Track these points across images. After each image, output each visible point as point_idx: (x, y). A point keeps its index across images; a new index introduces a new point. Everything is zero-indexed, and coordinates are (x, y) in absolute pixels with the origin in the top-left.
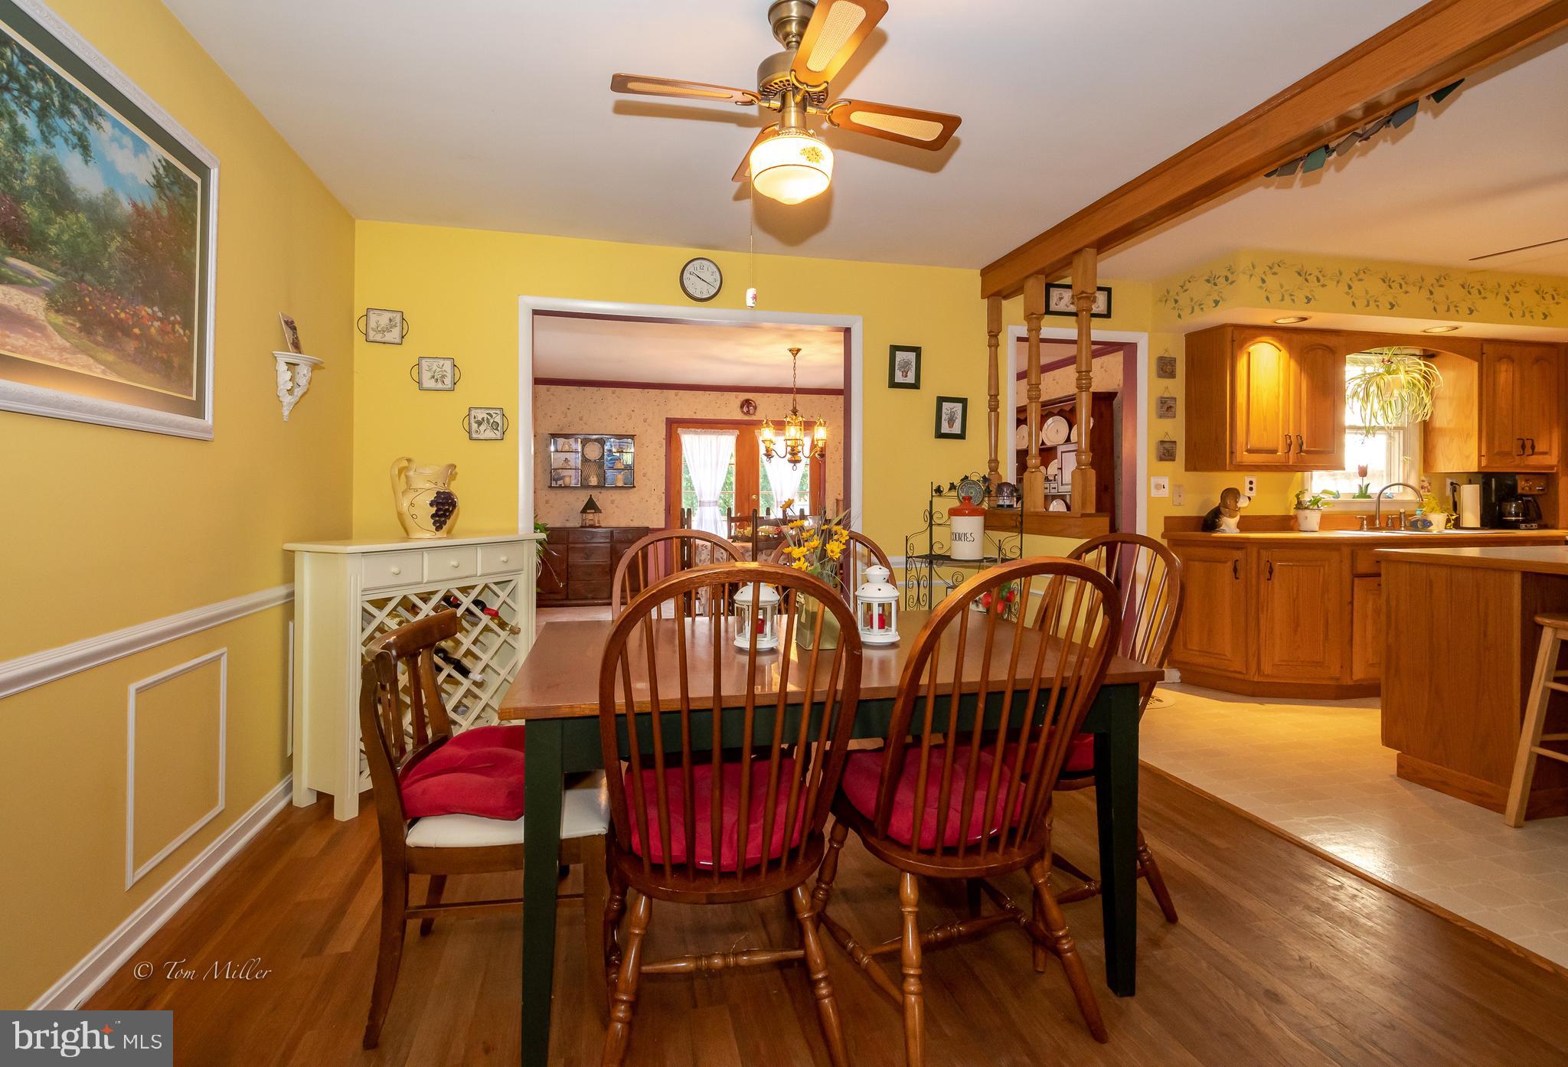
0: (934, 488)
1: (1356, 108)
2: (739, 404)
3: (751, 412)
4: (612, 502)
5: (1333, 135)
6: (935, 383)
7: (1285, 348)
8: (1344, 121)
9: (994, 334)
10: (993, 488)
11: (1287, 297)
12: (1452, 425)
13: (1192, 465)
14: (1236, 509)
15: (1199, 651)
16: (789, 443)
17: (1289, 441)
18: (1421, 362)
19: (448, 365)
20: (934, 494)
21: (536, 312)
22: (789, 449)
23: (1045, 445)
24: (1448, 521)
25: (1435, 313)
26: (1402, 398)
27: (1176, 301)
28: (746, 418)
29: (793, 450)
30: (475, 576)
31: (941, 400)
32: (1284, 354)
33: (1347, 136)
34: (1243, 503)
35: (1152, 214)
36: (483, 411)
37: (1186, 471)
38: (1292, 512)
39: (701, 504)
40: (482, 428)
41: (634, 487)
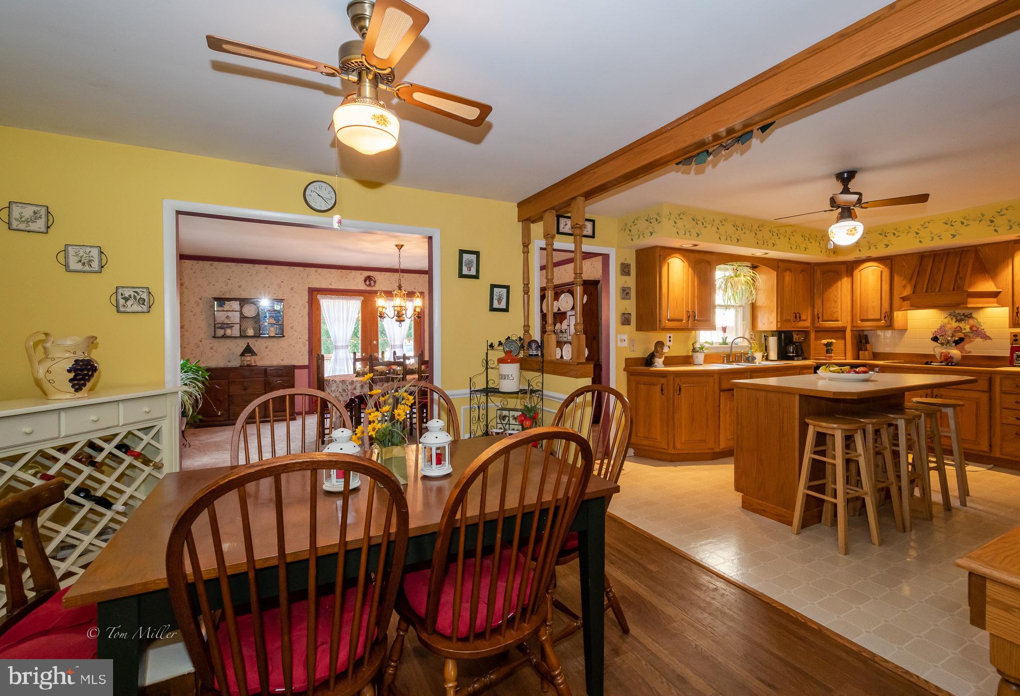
0: (489, 344)
1: (722, 130)
2: (363, 279)
3: (372, 285)
4: (266, 347)
5: (711, 145)
6: (489, 276)
7: (687, 261)
8: (716, 137)
9: (526, 245)
10: (526, 345)
11: (688, 233)
12: (765, 305)
13: (639, 328)
14: (662, 354)
15: (644, 437)
16: (396, 308)
17: (688, 315)
18: (751, 271)
19: (95, 253)
20: (489, 348)
21: (179, 213)
22: (396, 312)
23: (560, 310)
24: (763, 356)
25: (757, 245)
26: (742, 289)
27: (630, 231)
28: (368, 289)
29: (398, 313)
30: (118, 426)
31: (493, 286)
32: (686, 264)
33: (718, 146)
34: (666, 350)
35: (615, 180)
36: (129, 289)
37: (636, 330)
38: (690, 354)
39: (336, 347)
40: (129, 303)
41: (284, 336)
